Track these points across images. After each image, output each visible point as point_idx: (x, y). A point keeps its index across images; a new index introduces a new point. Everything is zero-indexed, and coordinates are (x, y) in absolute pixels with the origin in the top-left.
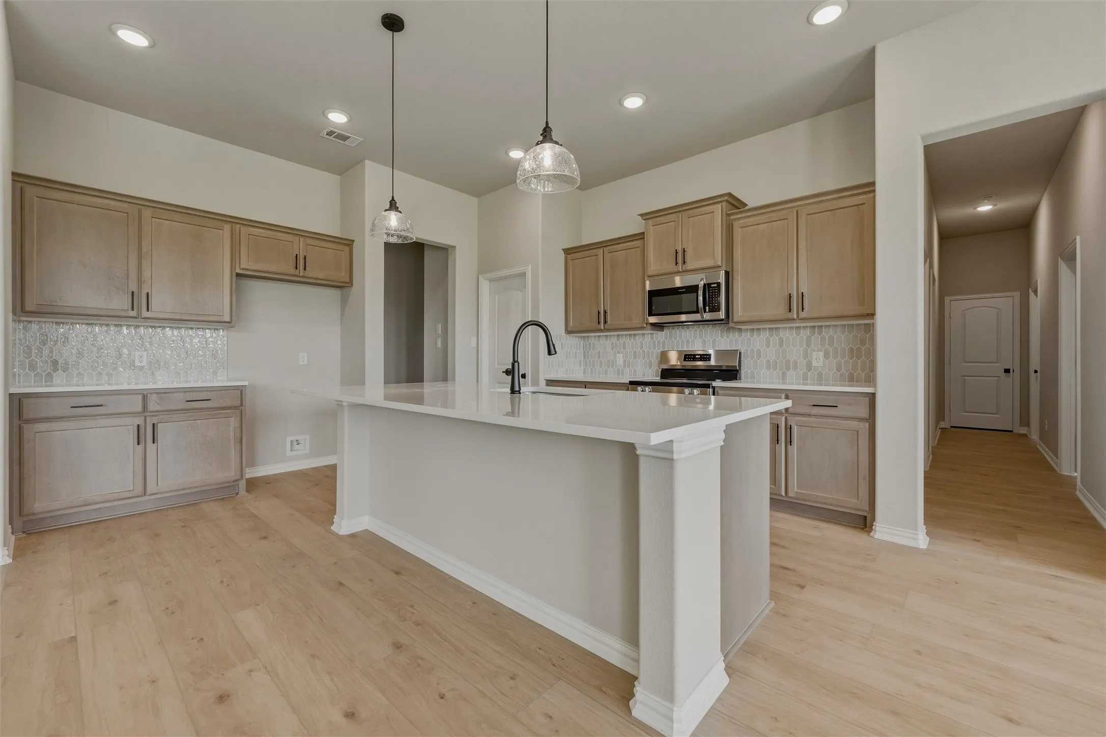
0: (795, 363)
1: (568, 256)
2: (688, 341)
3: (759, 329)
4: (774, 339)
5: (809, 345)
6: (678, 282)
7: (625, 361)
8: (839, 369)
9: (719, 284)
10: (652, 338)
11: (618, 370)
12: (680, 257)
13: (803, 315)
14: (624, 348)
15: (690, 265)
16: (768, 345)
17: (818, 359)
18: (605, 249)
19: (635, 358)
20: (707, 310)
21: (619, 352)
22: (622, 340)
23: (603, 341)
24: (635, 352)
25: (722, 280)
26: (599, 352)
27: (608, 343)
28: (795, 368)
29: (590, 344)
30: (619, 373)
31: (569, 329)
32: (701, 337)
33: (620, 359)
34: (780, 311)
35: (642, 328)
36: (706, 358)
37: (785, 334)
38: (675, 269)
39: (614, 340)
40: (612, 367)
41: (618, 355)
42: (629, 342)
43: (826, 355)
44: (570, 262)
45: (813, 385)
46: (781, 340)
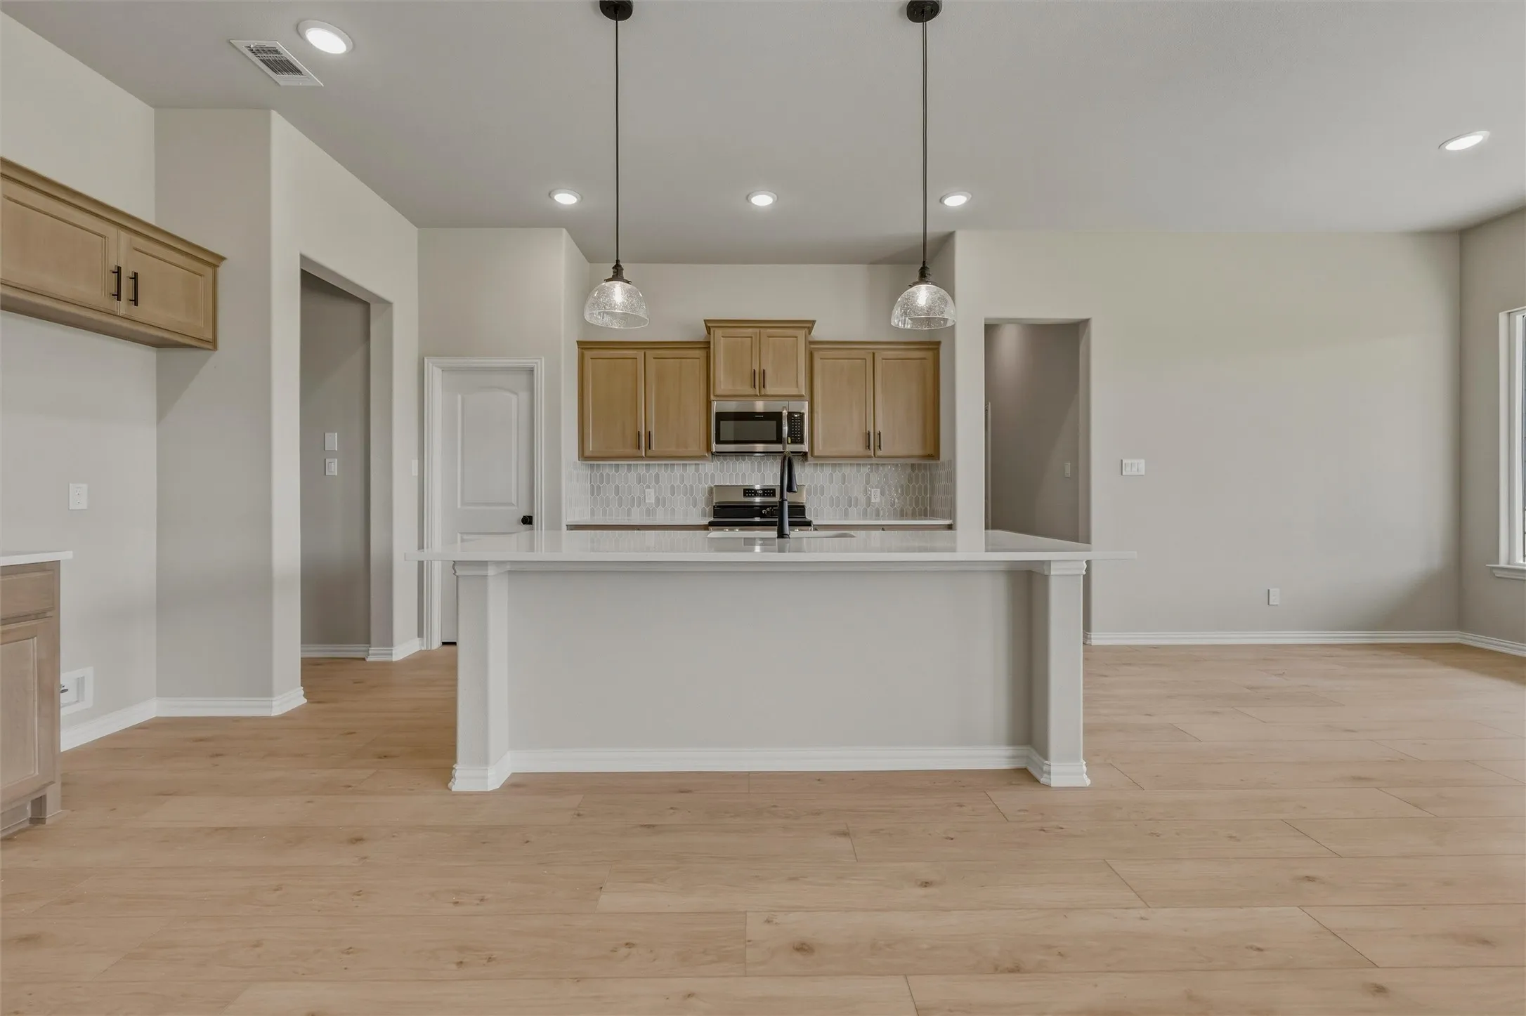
0: (857, 499)
1: (586, 352)
2: (744, 475)
3: (822, 465)
4: (838, 474)
5: (868, 483)
6: (760, 406)
7: (657, 500)
8: (893, 505)
9: (802, 415)
10: (697, 470)
11: (648, 510)
12: (759, 380)
13: (879, 453)
14: (657, 481)
15: (770, 390)
16: (831, 482)
17: (876, 498)
18: (648, 352)
19: (673, 494)
20: (790, 442)
21: (648, 487)
22: (653, 471)
23: (623, 472)
24: (673, 487)
25: (806, 411)
26: (617, 487)
27: (632, 475)
28: (856, 505)
29: (602, 475)
30: (648, 512)
31: (587, 453)
32: (759, 471)
33: (651, 496)
34: (858, 448)
35: (702, 457)
36: (770, 493)
37: (847, 471)
38: (750, 391)
39: (642, 471)
40: (639, 505)
41: (647, 490)
42: (664, 474)
43: (882, 493)
44: (589, 363)
45: (871, 519)
46: (844, 476)
